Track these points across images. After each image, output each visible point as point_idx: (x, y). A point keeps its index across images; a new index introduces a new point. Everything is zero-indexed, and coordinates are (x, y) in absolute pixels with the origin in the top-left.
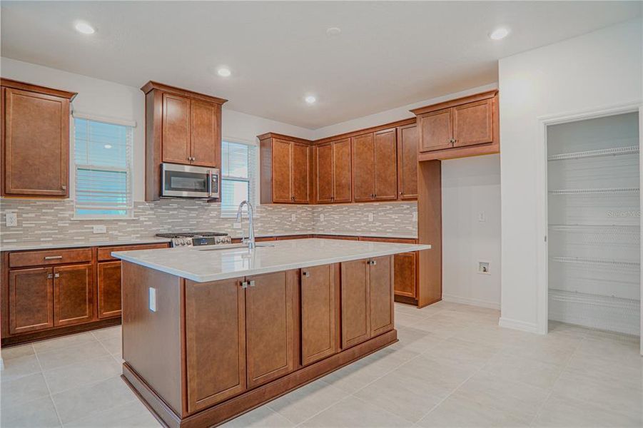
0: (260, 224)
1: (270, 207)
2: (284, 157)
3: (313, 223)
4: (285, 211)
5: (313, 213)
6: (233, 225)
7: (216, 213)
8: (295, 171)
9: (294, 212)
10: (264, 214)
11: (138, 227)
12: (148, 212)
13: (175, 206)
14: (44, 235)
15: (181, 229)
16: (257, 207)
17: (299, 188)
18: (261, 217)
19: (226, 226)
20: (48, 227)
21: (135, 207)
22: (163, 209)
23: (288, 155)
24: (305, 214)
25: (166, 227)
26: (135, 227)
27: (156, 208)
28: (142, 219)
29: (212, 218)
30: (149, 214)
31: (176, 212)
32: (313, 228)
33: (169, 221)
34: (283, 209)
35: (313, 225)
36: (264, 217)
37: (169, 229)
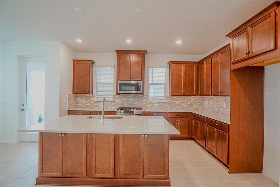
0: (168, 105)
1: (174, 97)
2: (179, 72)
3: (202, 106)
4: (184, 99)
5: (203, 100)
6: (154, 105)
7: (146, 99)
8: (186, 79)
9: (189, 100)
10: (171, 101)
11: (114, 104)
12: (118, 99)
13: (129, 96)
14: (88, 106)
15: (131, 106)
16: (167, 97)
17: (189, 87)
18: (169, 102)
19: (151, 105)
20: (89, 103)
21: (114, 97)
22: (124, 98)
23: (181, 71)
24: (197, 101)
25: (125, 104)
26: (113, 104)
27: (121, 97)
28: (116, 101)
29: (144, 101)
30: (119, 100)
31: (128, 99)
32: (203, 109)
33: (126, 102)
34: (182, 98)
35: (203, 107)
36: (171, 102)
37: (126, 106)
